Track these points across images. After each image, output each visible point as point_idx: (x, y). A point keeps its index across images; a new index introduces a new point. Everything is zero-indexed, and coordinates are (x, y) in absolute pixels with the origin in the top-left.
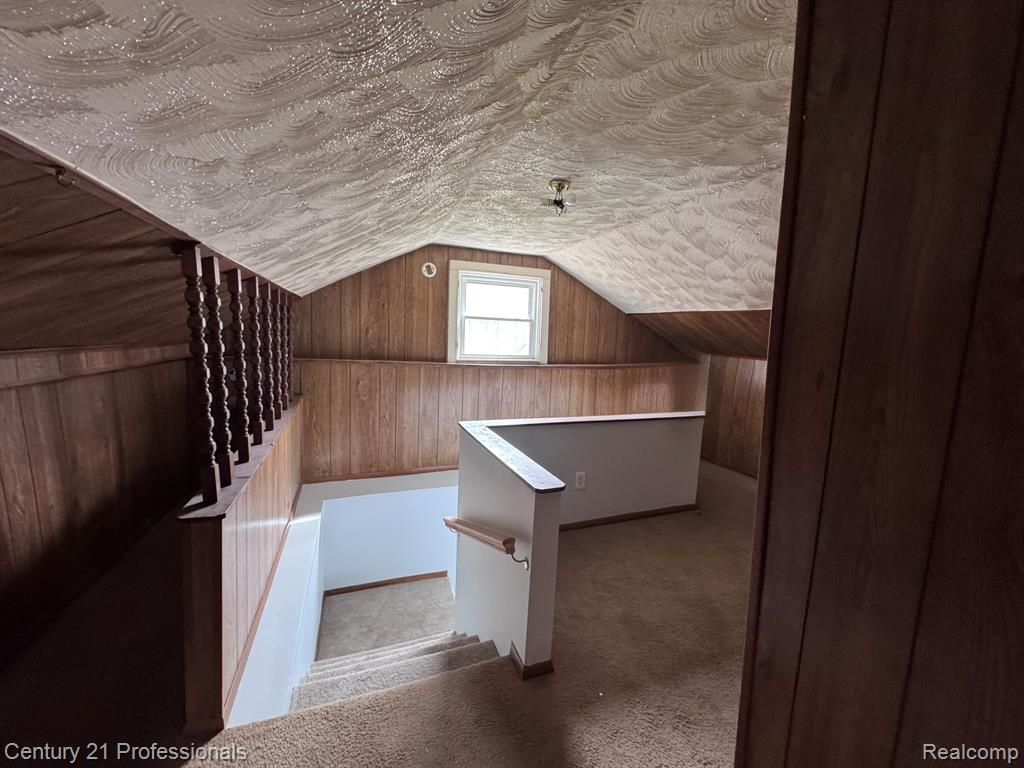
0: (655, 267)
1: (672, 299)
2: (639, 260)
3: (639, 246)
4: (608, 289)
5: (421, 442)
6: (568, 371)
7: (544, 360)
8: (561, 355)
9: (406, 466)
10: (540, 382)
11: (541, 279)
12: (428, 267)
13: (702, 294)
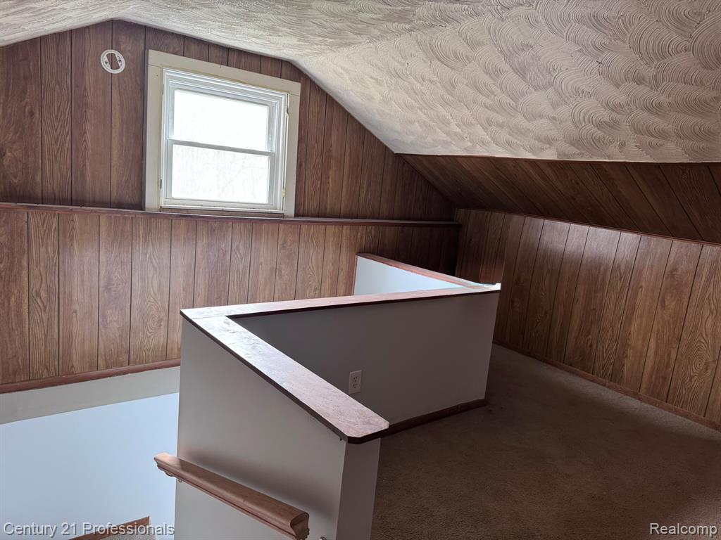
0: (451, 95)
1: (462, 139)
2: (432, 82)
3: (436, 62)
4: (378, 117)
5: (102, 330)
6: (323, 227)
7: (290, 211)
8: (312, 205)
9: (78, 367)
10: (285, 242)
11: (286, 96)
12: (111, 57)
13: (504, 135)
